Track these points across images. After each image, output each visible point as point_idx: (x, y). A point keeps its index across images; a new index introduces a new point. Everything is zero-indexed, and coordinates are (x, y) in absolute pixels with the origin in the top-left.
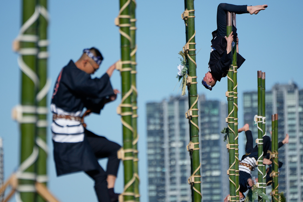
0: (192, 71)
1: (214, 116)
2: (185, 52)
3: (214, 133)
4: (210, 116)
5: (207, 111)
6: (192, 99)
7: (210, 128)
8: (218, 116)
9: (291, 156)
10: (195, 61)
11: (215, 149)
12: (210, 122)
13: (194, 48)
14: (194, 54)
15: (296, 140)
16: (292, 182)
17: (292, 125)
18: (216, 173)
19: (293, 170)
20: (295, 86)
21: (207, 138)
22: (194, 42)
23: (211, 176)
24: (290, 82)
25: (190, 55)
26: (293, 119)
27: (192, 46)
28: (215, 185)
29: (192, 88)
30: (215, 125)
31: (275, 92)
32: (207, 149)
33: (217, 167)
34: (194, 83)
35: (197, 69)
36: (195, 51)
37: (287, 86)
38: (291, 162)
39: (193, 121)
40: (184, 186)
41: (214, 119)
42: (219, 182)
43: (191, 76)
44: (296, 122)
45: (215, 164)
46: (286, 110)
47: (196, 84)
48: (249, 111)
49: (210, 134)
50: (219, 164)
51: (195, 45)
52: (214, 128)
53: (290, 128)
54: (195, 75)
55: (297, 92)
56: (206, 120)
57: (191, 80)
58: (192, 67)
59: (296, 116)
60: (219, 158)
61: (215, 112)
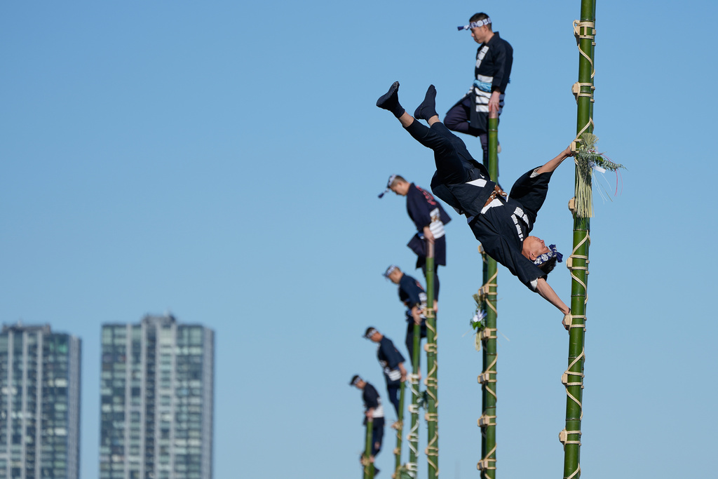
0: (491, 321)
1: (62, 354)
2: (481, 297)
3: (60, 378)
4: (55, 354)
5: (51, 347)
6: (490, 358)
7: (54, 371)
8: (67, 354)
9: (163, 413)
10: (495, 307)
11: (62, 399)
12: (56, 363)
13: (496, 291)
14: (494, 300)
15: (171, 392)
16: (163, 447)
17: (166, 372)
18: (60, 432)
19: (165, 432)
20: (172, 319)
21: (51, 383)
22: (496, 283)
23: (54, 436)
24: (165, 313)
25: (489, 301)
26: (168, 363)
27: (493, 289)
28: (58, 448)
29: (490, 344)
30: (63, 367)
31: (144, 327)
32: (51, 399)
33: (63, 423)
34: (493, 337)
35: (498, 319)
36: (495, 296)
37: (161, 318)
38: (164, 422)
39: (490, 388)
40: (16, 447)
41: (62, 359)
42: (65, 444)
43: (490, 328)
44: (172, 368)
45: (60, 420)
46: (160, 351)
47: (495, 339)
48: (110, 350)
49: (54, 379)
50: (66, 419)
51: (496, 287)
52: (61, 371)
53: (164, 376)
54: (495, 327)
55: (174, 327)
56: (51, 359)
57: (490, 333)
58: (492, 316)
59: (173, 360)
60: (65, 413)
61: (63, 349)
